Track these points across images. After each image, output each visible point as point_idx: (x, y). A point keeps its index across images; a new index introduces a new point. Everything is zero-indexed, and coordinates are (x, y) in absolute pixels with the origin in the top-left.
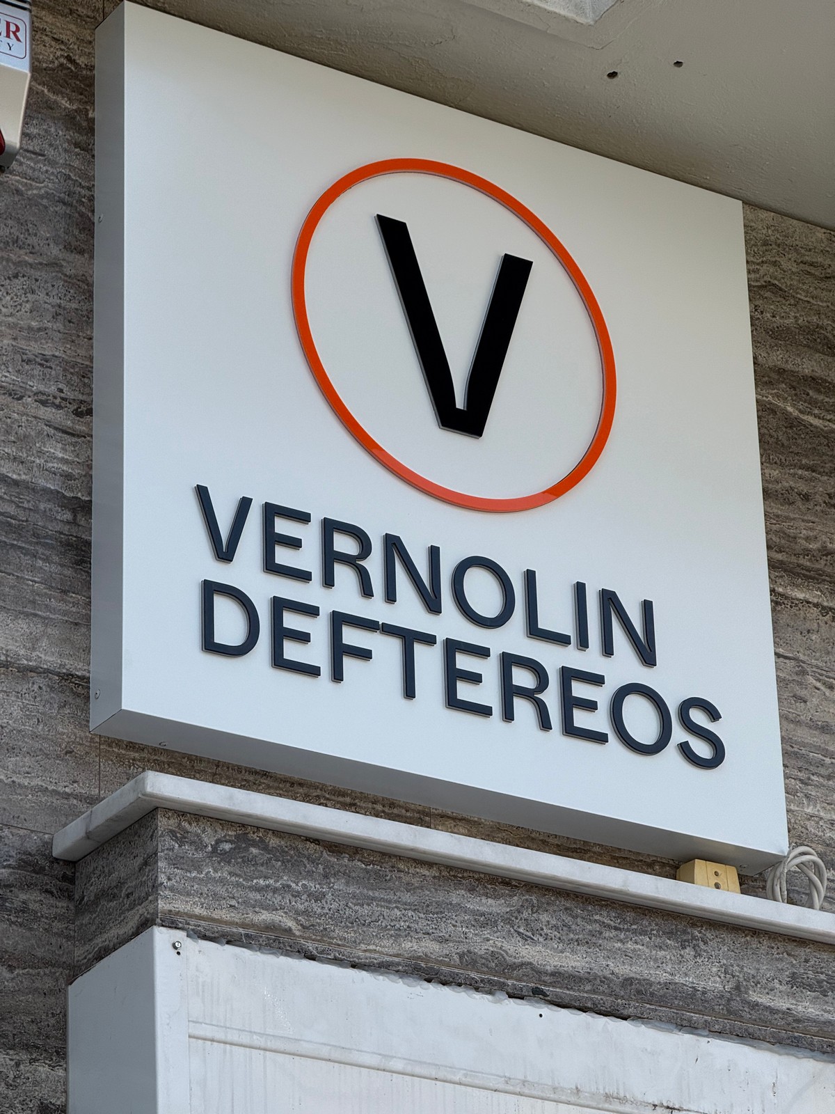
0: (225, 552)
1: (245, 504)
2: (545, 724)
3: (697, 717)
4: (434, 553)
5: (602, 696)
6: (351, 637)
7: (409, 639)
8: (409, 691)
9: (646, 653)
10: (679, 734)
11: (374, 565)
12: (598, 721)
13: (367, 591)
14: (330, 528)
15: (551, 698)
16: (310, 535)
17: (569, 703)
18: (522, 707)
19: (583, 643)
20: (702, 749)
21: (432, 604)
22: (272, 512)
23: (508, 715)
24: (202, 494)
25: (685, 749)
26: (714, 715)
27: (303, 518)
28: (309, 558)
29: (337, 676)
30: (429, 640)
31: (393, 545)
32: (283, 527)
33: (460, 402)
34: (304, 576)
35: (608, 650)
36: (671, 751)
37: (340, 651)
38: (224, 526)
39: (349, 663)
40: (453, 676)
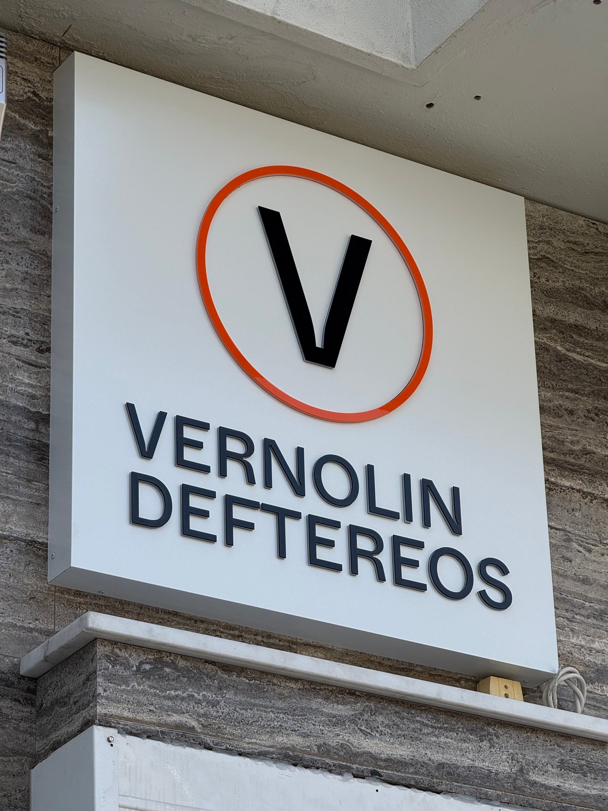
0: (147, 452)
1: (162, 417)
2: (381, 577)
3: (492, 572)
4: (300, 452)
5: (422, 557)
6: (239, 513)
7: (282, 515)
8: (282, 553)
9: (455, 525)
10: (478, 585)
11: (256, 461)
12: (419, 575)
13: (251, 480)
14: (224, 434)
15: (385, 558)
16: (209, 439)
17: (399, 562)
18: (364, 565)
19: (409, 518)
20: (495, 596)
21: (298, 489)
22: (181, 422)
23: (354, 571)
24: (130, 409)
25: (483, 595)
26: (504, 570)
27: (204, 427)
28: (208, 456)
29: (229, 542)
30: (296, 516)
31: (270, 447)
32: (189, 433)
33: (319, 343)
34: (205, 469)
35: (427, 523)
36: (473, 597)
37: (230, 524)
38: (147, 433)
39: (237, 533)
40: (313, 542)
